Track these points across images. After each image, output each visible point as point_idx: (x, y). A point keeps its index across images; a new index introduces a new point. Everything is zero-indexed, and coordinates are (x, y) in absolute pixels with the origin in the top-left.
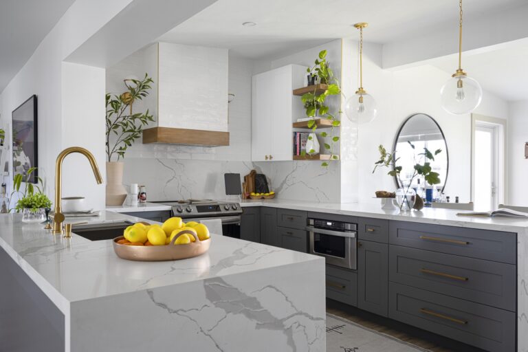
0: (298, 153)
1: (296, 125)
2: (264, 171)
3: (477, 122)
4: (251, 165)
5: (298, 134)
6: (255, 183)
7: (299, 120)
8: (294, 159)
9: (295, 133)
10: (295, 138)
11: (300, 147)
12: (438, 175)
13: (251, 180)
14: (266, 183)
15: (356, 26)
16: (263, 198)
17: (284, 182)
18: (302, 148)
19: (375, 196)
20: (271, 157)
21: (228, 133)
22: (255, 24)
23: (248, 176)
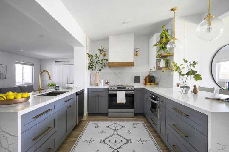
2: (154, 75)
4: (149, 73)
6: (150, 79)
9: (157, 60)
12: (201, 76)
13: (148, 78)
15: (172, 10)
16: (151, 85)
17: (160, 79)
18: (159, 65)
19: (176, 86)
21: (133, 62)
22: (128, 23)
23: (147, 77)
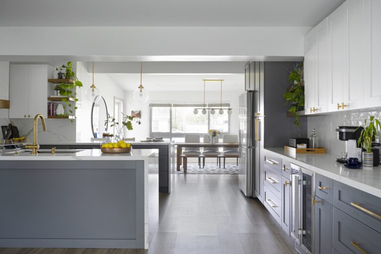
0: (51, 114)
1: (49, 99)
3: (116, 100)
4: (9, 120)
5: (52, 104)
7: (51, 96)
8: (48, 118)
9: (50, 103)
10: (49, 106)
11: (53, 111)
14: (18, 132)
20: (29, 116)
